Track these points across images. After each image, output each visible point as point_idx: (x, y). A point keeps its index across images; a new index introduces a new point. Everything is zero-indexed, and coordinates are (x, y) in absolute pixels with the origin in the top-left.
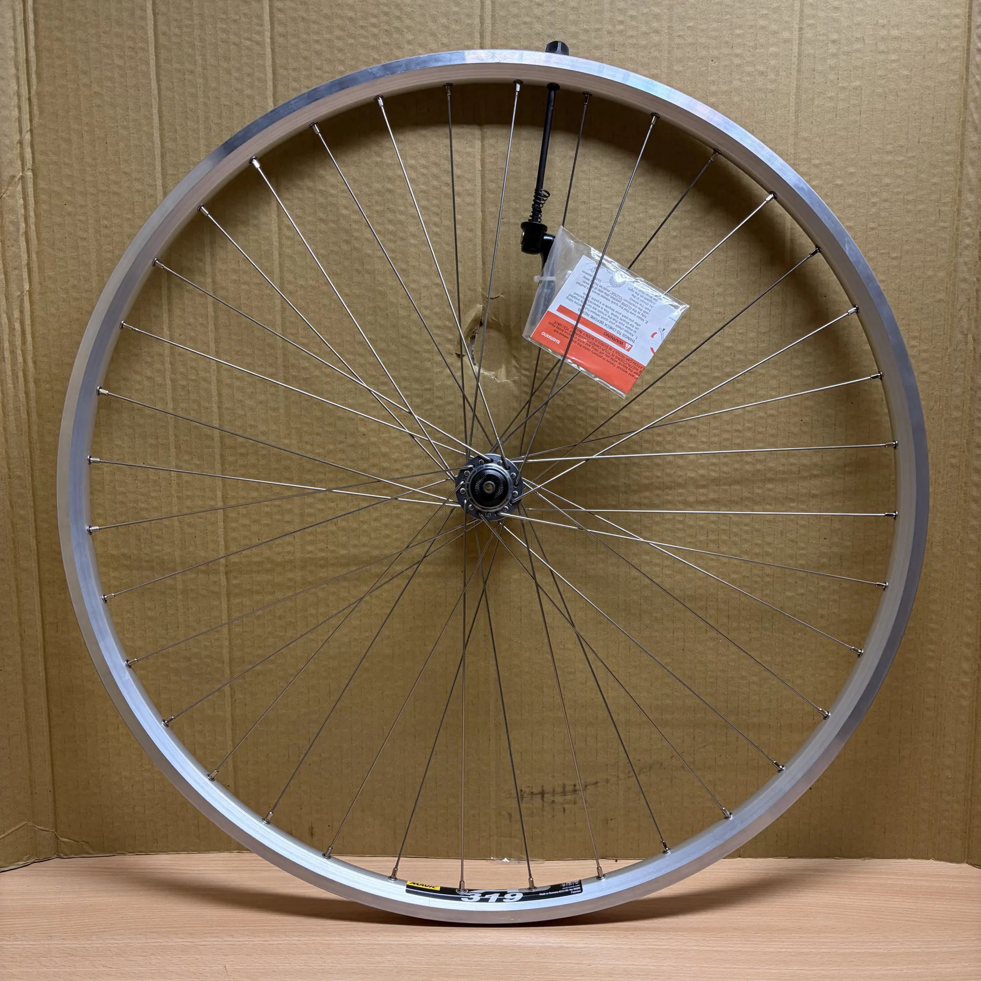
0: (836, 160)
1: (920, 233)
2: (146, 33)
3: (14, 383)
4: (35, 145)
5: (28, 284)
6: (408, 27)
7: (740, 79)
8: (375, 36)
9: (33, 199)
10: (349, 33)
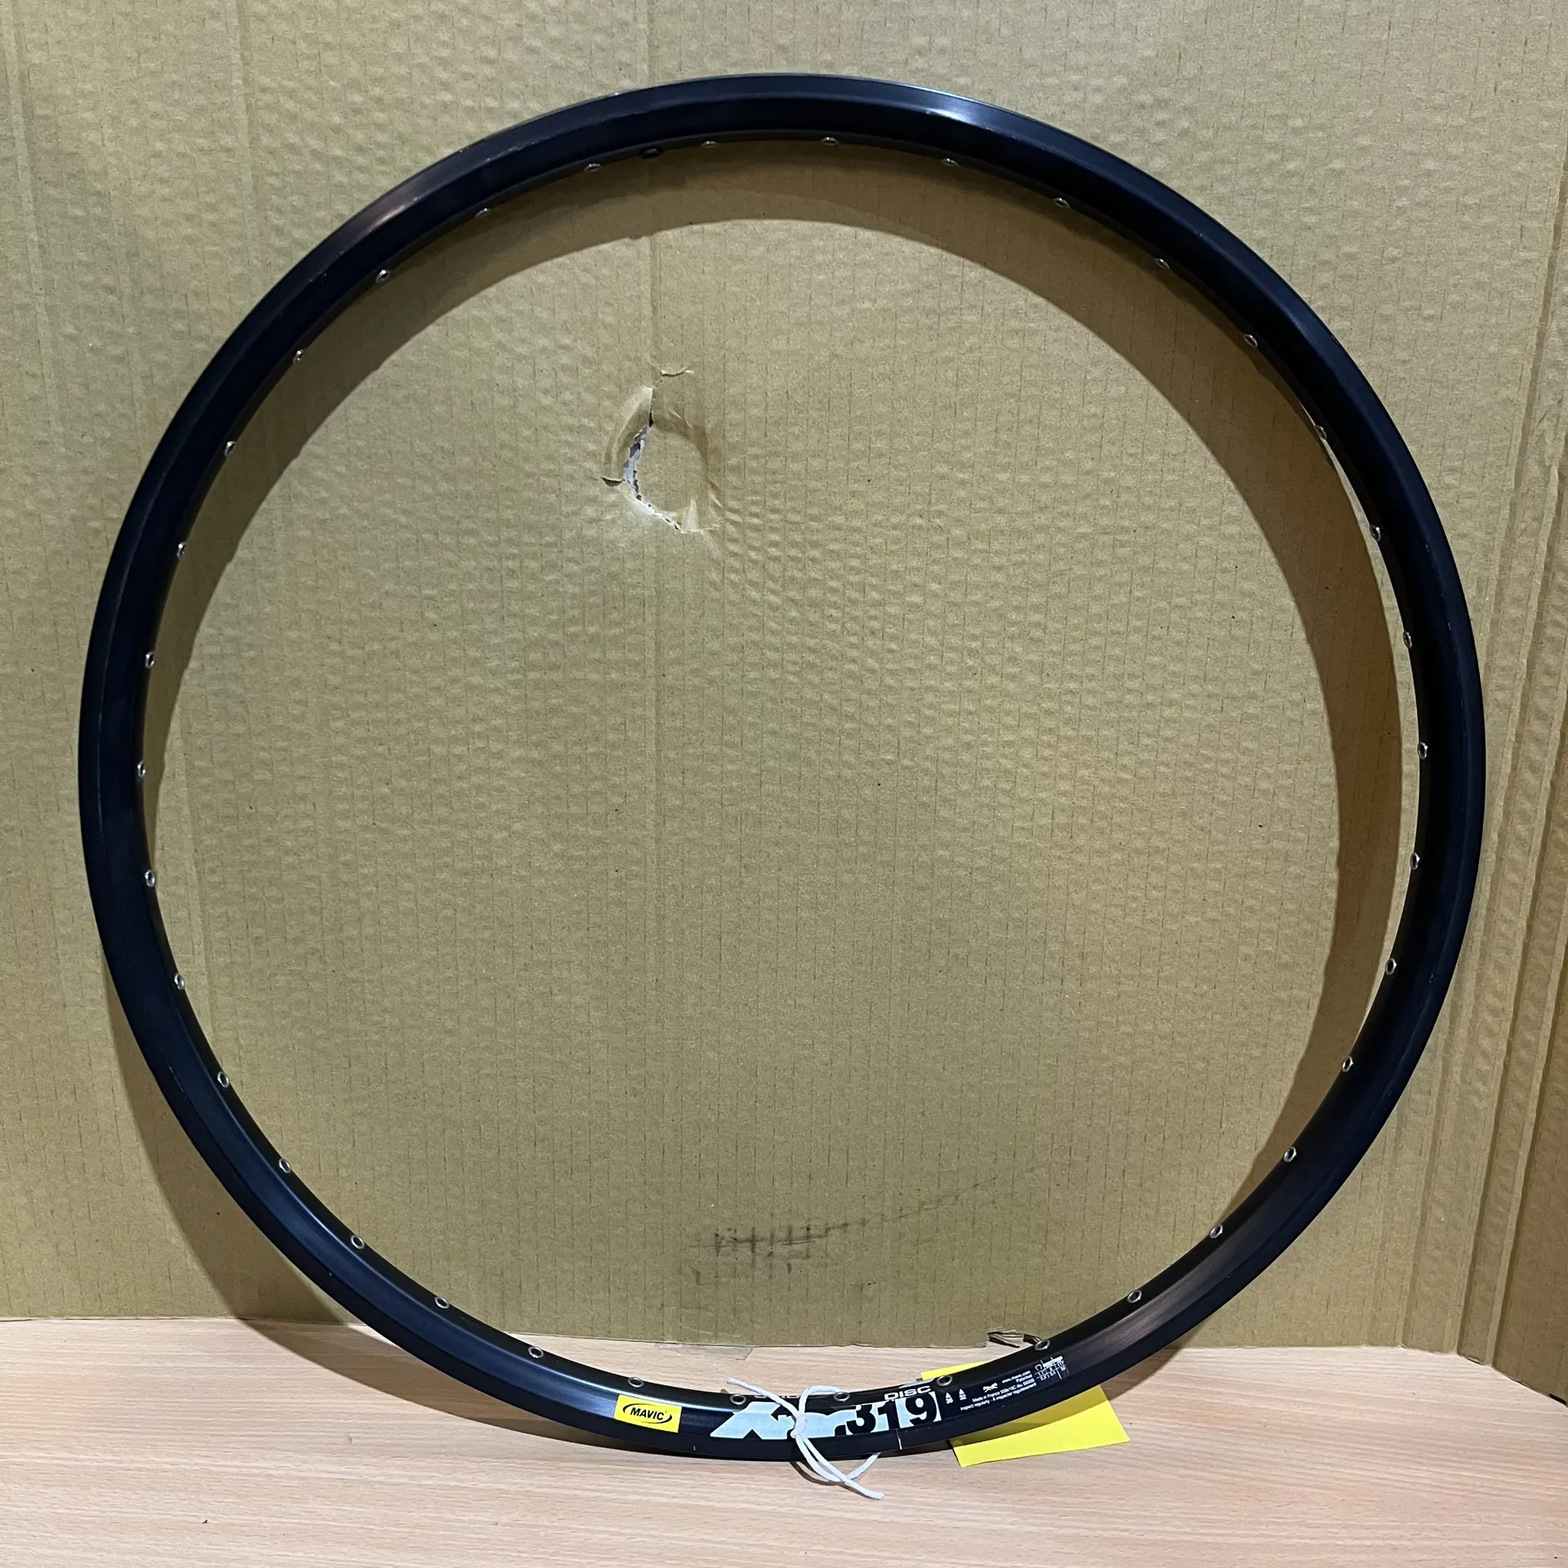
0: (1336, 120)
1: (1481, 270)
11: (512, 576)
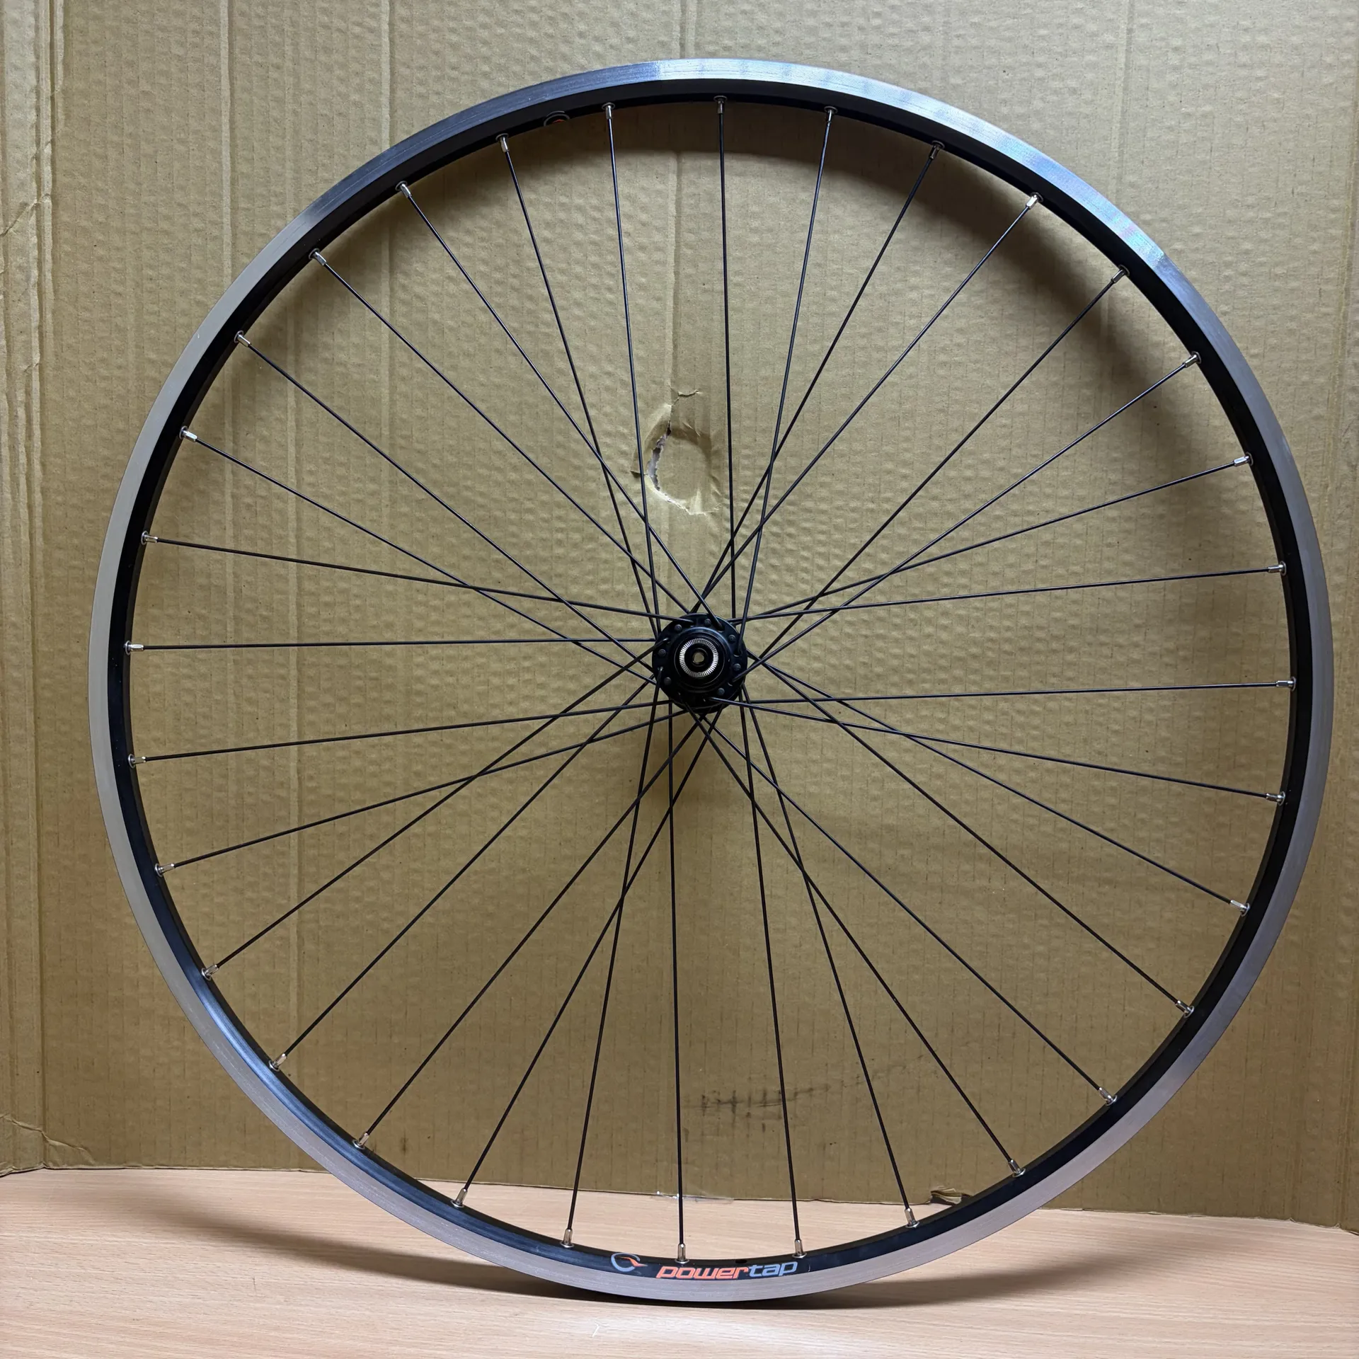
0: (1176, 215)
1: (1291, 321)
2: (217, 12)
3: (12, 493)
4: (57, 162)
5: (39, 354)
6: (581, 14)
7: (1042, 99)
8: (534, 25)
9: (50, 236)
10: (498, 20)
11: (560, 545)
